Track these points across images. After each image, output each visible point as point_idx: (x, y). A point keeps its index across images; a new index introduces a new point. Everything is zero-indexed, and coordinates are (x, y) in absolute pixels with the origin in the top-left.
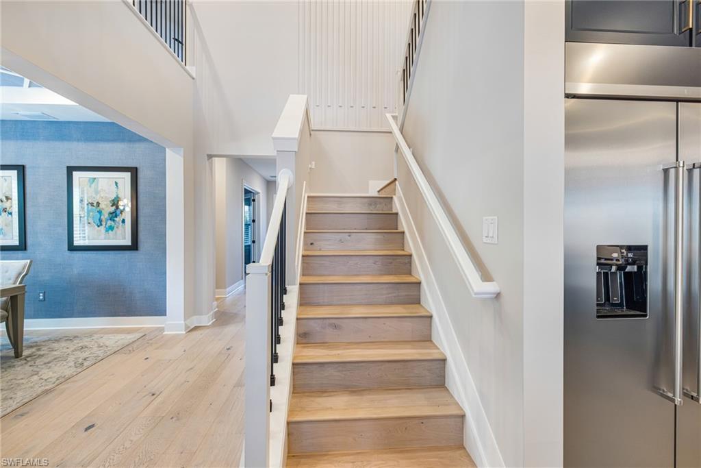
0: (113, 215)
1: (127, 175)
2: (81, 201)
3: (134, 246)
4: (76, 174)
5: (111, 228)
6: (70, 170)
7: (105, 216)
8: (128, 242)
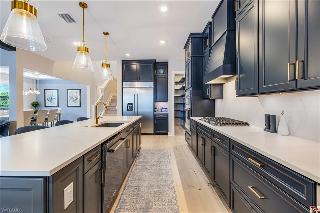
0: (76, 99)
1: (79, 91)
2: (69, 97)
3: (80, 106)
4: (68, 91)
5: (76, 102)
6: (67, 90)
7: (74, 99)
8: (79, 105)
